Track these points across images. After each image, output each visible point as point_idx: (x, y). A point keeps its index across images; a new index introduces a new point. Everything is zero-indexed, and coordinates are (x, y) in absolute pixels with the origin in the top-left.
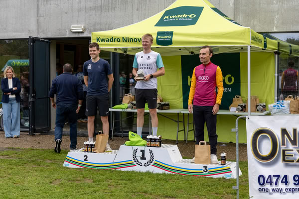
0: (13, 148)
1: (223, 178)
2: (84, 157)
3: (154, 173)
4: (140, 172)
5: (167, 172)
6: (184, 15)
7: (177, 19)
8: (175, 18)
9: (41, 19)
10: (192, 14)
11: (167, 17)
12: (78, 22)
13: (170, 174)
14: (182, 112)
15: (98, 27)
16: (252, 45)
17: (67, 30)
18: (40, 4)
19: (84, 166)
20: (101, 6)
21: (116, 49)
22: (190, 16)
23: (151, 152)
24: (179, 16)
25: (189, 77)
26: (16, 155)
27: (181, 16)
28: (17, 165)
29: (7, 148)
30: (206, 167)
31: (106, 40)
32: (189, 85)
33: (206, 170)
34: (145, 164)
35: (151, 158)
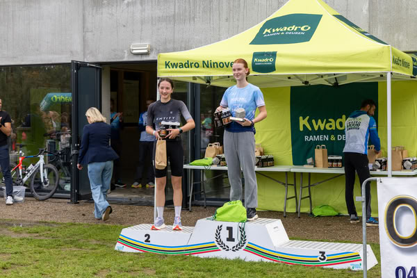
0: (46, 222)
1: (349, 270)
2: (146, 236)
3: (246, 261)
4: (226, 259)
5: (265, 260)
6: (293, 28)
7: (283, 33)
8: (279, 31)
9: (89, 35)
10: (304, 26)
11: (269, 31)
12: (141, 39)
13: (270, 263)
14: (292, 170)
15: (170, 46)
16: (395, 71)
17: (125, 51)
18: (87, 13)
19: (146, 250)
20: (174, 15)
21: (194, 78)
22: (302, 29)
24: (285, 28)
25: (301, 118)
26: (48, 232)
27: (288, 29)
28: (48, 246)
29: (38, 222)
30: (323, 253)
31: (179, 65)
32: (301, 129)
33: (322, 258)
34: (234, 247)
35: (242, 239)
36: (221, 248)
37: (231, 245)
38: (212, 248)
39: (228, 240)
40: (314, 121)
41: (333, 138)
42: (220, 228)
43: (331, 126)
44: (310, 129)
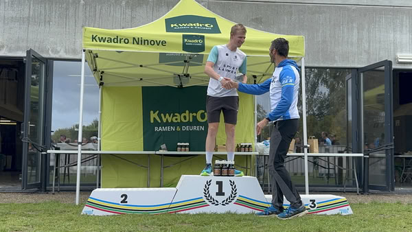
1: (339, 214)
2: (122, 196)
5: (257, 212)
6: (198, 24)
7: (192, 27)
19: (121, 211)
22: (206, 25)
23: (232, 183)
25: (152, 112)
27: (194, 25)
30: (313, 201)
31: (107, 39)
32: (152, 121)
33: (313, 205)
34: (223, 202)
35: (232, 192)
36: (210, 203)
37: (220, 199)
38: (202, 204)
39: (217, 194)
40: (162, 115)
41: (178, 129)
42: (209, 183)
43: (176, 119)
44: (160, 122)
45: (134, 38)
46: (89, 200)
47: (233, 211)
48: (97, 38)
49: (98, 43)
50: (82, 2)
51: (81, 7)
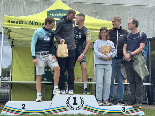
1: (137, 115)
6: (64, 14)
8: (60, 15)
19: (22, 113)
27: (62, 14)
30: (124, 108)
31: (16, 22)
33: (124, 110)
34: (77, 108)
35: (81, 103)
36: (69, 109)
37: (75, 107)
38: (65, 109)
39: (74, 104)
42: (69, 98)
45: (30, 22)
46: (5, 107)
47: (82, 113)
48: (10, 21)
49: (11, 24)
50: (3, 2)
51: (2, 5)
